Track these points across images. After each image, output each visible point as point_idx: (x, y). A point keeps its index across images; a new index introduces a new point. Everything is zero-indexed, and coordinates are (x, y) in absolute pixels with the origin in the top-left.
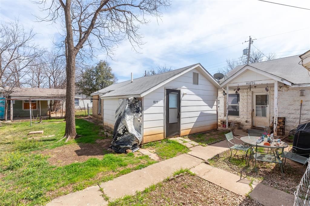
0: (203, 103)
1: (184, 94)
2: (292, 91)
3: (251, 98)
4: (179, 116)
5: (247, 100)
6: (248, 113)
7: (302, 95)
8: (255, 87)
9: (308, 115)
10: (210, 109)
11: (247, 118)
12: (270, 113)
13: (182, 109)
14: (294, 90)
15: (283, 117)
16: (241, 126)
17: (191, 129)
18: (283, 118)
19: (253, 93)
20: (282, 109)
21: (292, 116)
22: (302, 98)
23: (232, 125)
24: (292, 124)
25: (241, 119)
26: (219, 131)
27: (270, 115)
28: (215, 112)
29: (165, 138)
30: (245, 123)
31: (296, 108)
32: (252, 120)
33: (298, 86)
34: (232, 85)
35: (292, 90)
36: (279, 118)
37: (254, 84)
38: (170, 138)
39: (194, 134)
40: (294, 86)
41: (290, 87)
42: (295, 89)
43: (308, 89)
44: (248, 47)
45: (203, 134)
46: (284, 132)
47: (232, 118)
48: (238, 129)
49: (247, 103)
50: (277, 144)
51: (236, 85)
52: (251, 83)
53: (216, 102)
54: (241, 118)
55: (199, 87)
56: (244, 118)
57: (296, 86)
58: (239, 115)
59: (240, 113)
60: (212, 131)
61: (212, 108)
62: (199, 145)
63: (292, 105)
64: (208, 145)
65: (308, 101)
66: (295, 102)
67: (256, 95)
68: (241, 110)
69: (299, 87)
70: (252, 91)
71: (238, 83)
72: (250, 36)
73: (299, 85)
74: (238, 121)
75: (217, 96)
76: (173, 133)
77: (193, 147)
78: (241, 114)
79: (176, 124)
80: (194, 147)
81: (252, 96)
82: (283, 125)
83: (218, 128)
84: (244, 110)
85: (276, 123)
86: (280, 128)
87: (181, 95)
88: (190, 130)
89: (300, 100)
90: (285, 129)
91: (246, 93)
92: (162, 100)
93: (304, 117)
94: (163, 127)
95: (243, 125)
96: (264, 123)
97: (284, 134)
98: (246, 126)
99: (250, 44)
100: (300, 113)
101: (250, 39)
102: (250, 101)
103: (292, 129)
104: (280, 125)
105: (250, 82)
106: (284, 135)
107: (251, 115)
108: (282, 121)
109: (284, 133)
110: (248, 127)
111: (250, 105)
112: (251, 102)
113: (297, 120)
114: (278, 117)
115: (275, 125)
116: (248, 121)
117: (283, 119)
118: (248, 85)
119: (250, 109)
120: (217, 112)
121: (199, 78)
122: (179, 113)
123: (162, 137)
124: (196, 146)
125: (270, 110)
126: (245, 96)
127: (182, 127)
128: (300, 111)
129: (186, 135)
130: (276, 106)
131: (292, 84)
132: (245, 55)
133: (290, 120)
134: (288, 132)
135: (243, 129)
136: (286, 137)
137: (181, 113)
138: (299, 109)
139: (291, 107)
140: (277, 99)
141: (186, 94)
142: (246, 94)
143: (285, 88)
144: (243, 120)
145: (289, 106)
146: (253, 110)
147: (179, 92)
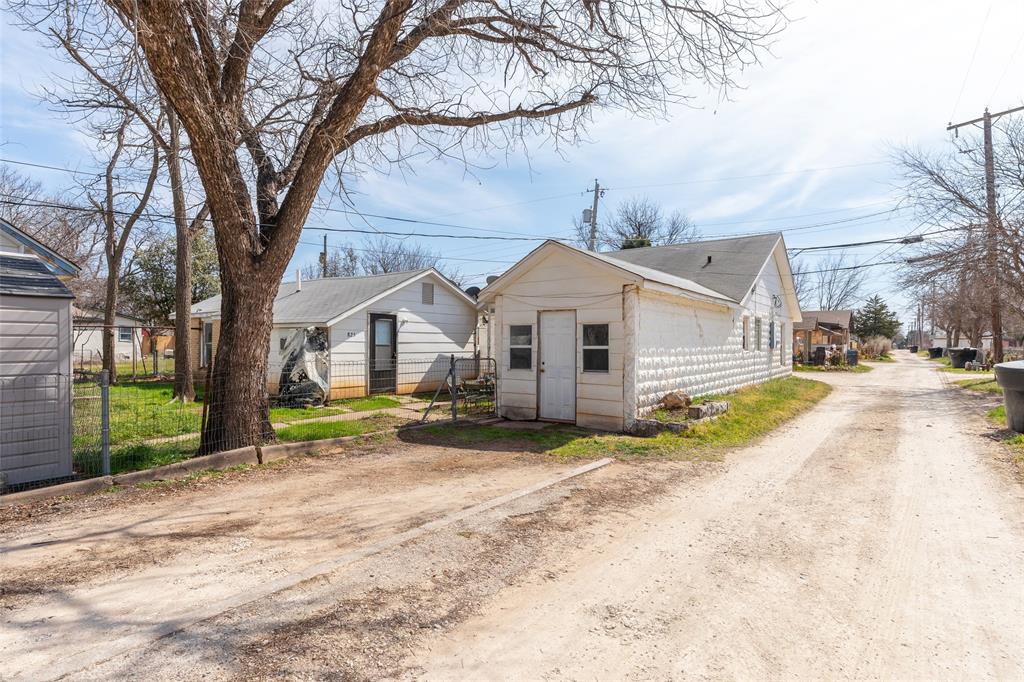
0: (444, 338)
1: (403, 322)
4: (394, 360)
10: (460, 349)
13: (400, 348)
28: (470, 355)
29: (369, 394)
38: (378, 395)
39: (424, 393)
44: (593, 205)
53: (472, 336)
55: (436, 308)
61: (463, 347)
72: (596, 180)
75: (475, 327)
76: (383, 386)
79: (388, 372)
87: (399, 324)
88: (417, 385)
92: (363, 332)
94: (363, 377)
99: (596, 198)
101: (597, 186)
121: (434, 292)
122: (394, 355)
123: (362, 392)
127: (400, 379)
129: (408, 394)
132: (586, 224)
137: (399, 355)
141: (407, 321)
147: (394, 318)
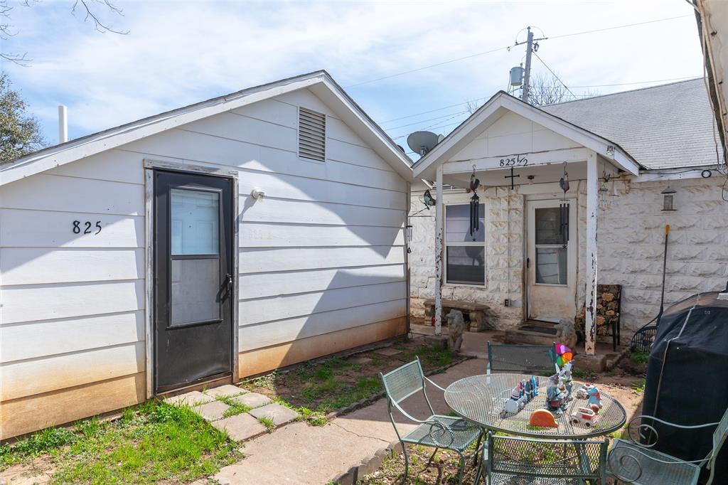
0: (347, 236)
1: (253, 197)
2: (640, 193)
3: (521, 219)
4: (226, 293)
5: (509, 229)
6: (512, 274)
7: (668, 208)
8: (531, 177)
9: (684, 274)
10: (378, 259)
11: (509, 291)
12: (577, 273)
13: (244, 262)
14: (647, 192)
15: (616, 284)
16: (490, 320)
17: (290, 345)
18: (614, 286)
19: (526, 200)
20: (612, 256)
21: (641, 280)
22: (669, 219)
23: (453, 318)
24: (641, 307)
25: (491, 295)
26: (413, 341)
27: (577, 277)
28: (399, 272)
29: (149, 395)
30: (502, 307)
31: (653, 253)
32: (524, 295)
33: (657, 176)
34: (453, 168)
35: (641, 189)
36: (602, 289)
37: (523, 163)
38: (174, 394)
39: (305, 363)
40: (645, 178)
41: (634, 181)
42: (649, 189)
43: (684, 187)
44: (524, 61)
45: (345, 359)
46: (619, 337)
47: (462, 293)
48: (479, 331)
49: (509, 236)
50: (585, 417)
51: (466, 168)
52: (516, 160)
53: (401, 232)
54: (491, 292)
55: (329, 169)
56: (498, 289)
57: (653, 177)
58: (484, 281)
59: (489, 273)
60: (388, 345)
61: (385, 255)
62: (295, 420)
63: (640, 242)
64: (338, 416)
65: (685, 227)
66: (648, 231)
67: (536, 210)
68: (489, 262)
69: (660, 182)
70: (525, 196)
71: (473, 163)
72: (529, 28)
73: (660, 172)
74: (481, 303)
75: (407, 212)
76: (194, 367)
77: (263, 433)
78: (490, 277)
79: (207, 328)
80: (269, 432)
81: (524, 211)
82: (615, 312)
83: (408, 330)
84: (498, 264)
85: (591, 309)
86: (607, 324)
87: (240, 203)
88: (287, 348)
89: (664, 225)
90: (621, 327)
91: (506, 203)
92: (132, 221)
93: (674, 283)
94: (133, 347)
95: (496, 317)
96: (560, 306)
97: (619, 344)
98: (506, 317)
99: (529, 51)
100: (663, 270)
101: (530, 35)
102: (518, 230)
103: (641, 323)
104: (607, 313)
105: (510, 158)
106: (617, 347)
107: (521, 280)
108: (612, 296)
109: (617, 337)
110: (511, 322)
111: (518, 244)
112: (521, 233)
113: (656, 292)
114: (601, 283)
115: (588, 314)
116: (513, 299)
117: (615, 291)
118: (505, 167)
119: (518, 257)
120: (408, 272)
121: (326, 133)
122: (227, 280)
123: (128, 392)
124: (279, 426)
125: (578, 262)
126: (502, 213)
127: (245, 339)
128: (663, 262)
129: (265, 373)
130: (591, 246)
131: (642, 168)
132: (516, 87)
133: (636, 293)
134: (630, 334)
135: (496, 331)
136: (624, 356)
137: (240, 278)
138: (660, 256)
139: (639, 250)
140: (594, 220)
141: (262, 195)
142: (504, 204)
143: (620, 185)
144: (497, 296)
145: (632, 247)
146: (528, 260)
147: (227, 185)
